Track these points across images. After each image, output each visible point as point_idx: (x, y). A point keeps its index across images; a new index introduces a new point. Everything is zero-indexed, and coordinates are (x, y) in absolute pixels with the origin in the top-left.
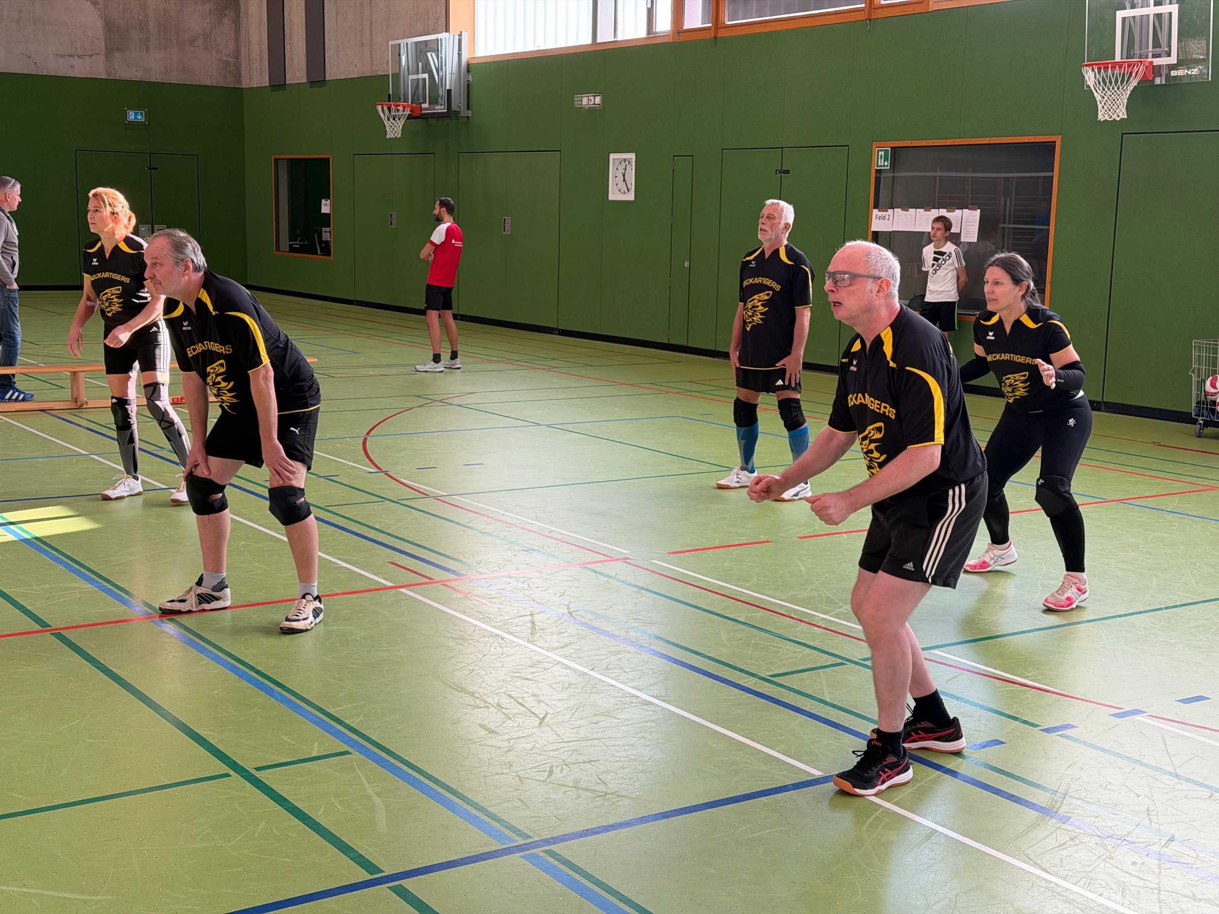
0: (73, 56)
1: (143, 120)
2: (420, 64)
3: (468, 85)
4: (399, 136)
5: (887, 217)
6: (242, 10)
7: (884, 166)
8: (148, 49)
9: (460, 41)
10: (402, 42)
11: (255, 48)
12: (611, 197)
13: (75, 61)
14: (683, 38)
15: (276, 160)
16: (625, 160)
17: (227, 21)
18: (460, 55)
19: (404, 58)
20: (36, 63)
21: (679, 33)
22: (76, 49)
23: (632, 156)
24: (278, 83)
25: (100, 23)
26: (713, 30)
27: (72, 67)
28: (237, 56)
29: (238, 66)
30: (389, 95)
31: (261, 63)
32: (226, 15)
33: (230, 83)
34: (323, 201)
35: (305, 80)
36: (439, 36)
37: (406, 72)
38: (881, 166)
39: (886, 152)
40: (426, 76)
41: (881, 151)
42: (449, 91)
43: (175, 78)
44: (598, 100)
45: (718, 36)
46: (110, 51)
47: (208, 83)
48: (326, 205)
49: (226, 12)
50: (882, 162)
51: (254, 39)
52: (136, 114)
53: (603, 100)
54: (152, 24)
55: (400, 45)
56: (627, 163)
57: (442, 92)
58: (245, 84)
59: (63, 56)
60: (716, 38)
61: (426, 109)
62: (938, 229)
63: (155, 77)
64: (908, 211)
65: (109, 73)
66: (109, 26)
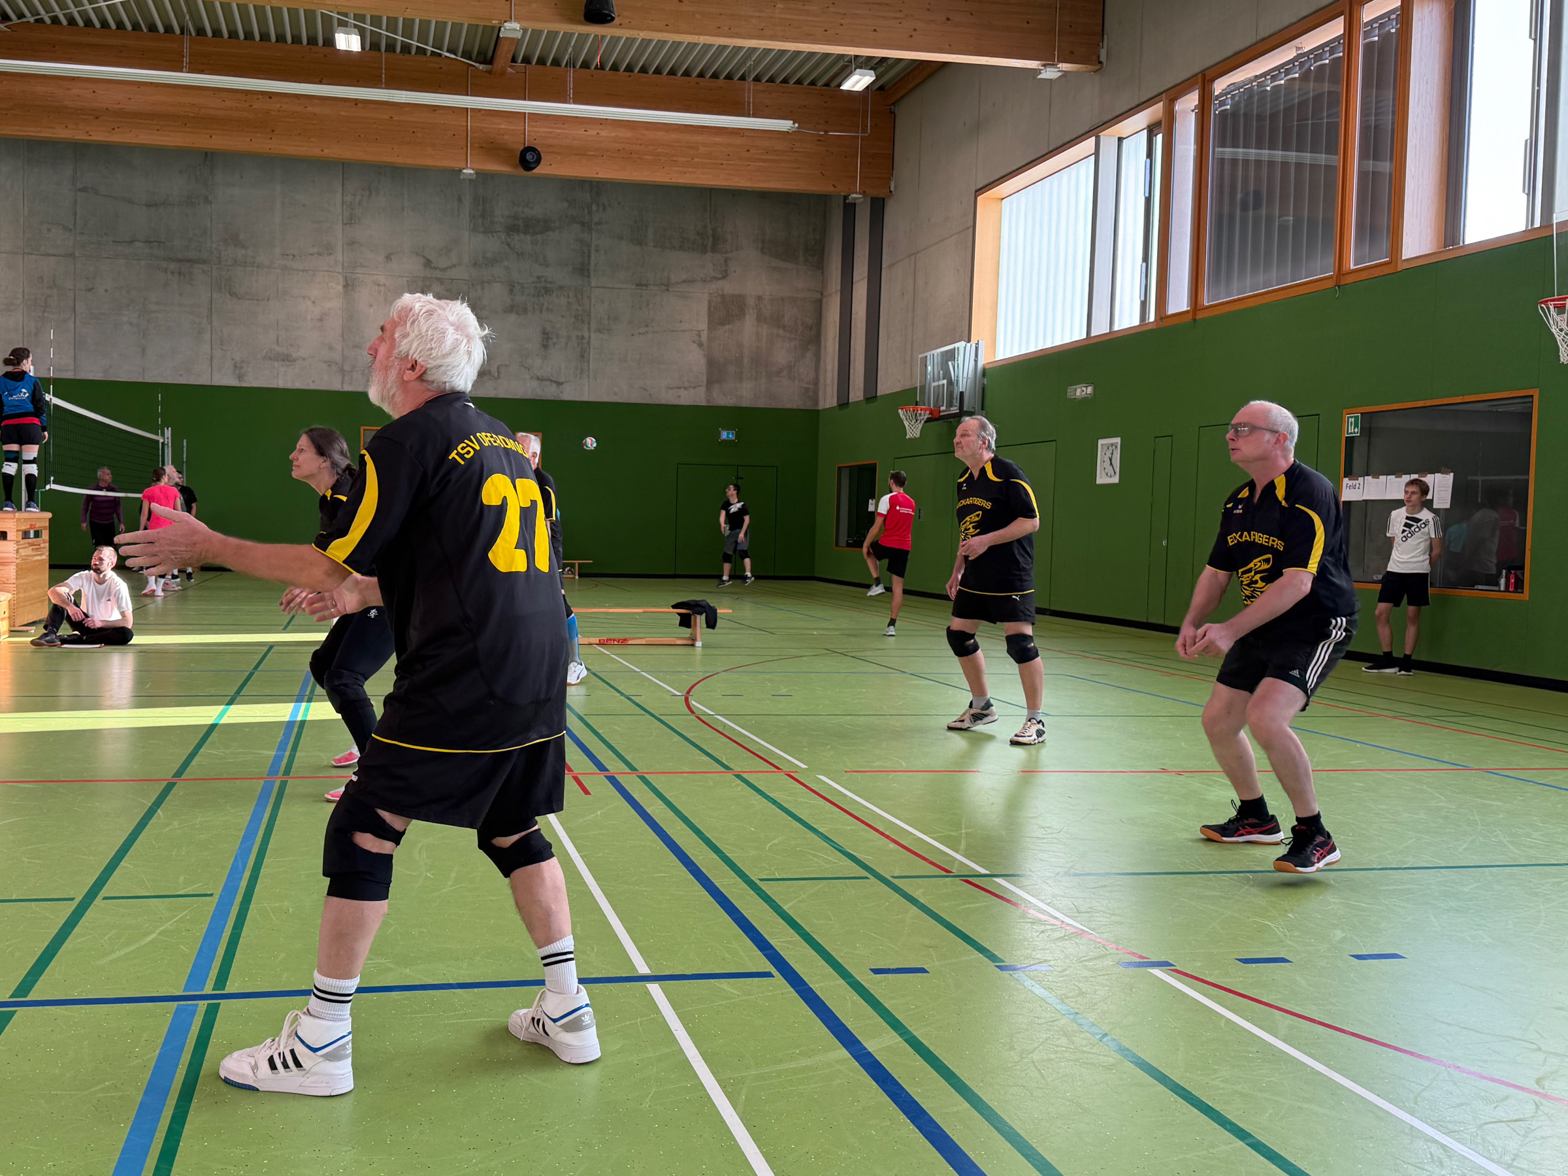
0: (680, 388)
1: (734, 438)
2: (941, 372)
3: (983, 389)
4: (918, 436)
5: (1357, 485)
6: (823, 344)
7: (1355, 433)
8: (741, 380)
9: (977, 348)
10: (928, 354)
11: (829, 375)
12: (1099, 481)
13: (682, 393)
14: (1166, 323)
15: (839, 468)
16: (1112, 445)
17: (809, 355)
18: (976, 361)
19: (929, 368)
20: (650, 395)
21: (1162, 319)
22: (683, 382)
23: (1118, 440)
24: (844, 404)
25: (703, 361)
26: (1191, 313)
27: (679, 397)
28: (816, 383)
29: (816, 391)
30: (917, 402)
31: (832, 389)
32: (808, 349)
33: (809, 405)
34: (870, 501)
35: (862, 398)
36: (956, 345)
37: (932, 380)
38: (1351, 433)
39: (1356, 418)
40: (945, 382)
41: (1351, 417)
42: (962, 393)
43: (761, 404)
44: (1090, 390)
45: (1197, 318)
46: (710, 383)
47: (789, 406)
48: (872, 504)
49: (809, 347)
50: (1352, 429)
51: (829, 368)
52: (728, 434)
53: (1094, 390)
54: (746, 360)
55: (926, 357)
56: (1114, 447)
57: (956, 394)
58: (821, 407)
59: (672, 389)
60: (1195, 320)
61: (944, 411)
62: (1413, 493)
63: (745, 404)
64: (1378, 478)
65: (708, 401)
66: (711, 363)
